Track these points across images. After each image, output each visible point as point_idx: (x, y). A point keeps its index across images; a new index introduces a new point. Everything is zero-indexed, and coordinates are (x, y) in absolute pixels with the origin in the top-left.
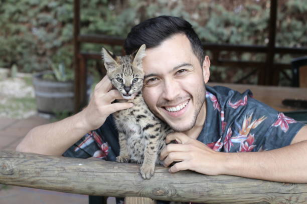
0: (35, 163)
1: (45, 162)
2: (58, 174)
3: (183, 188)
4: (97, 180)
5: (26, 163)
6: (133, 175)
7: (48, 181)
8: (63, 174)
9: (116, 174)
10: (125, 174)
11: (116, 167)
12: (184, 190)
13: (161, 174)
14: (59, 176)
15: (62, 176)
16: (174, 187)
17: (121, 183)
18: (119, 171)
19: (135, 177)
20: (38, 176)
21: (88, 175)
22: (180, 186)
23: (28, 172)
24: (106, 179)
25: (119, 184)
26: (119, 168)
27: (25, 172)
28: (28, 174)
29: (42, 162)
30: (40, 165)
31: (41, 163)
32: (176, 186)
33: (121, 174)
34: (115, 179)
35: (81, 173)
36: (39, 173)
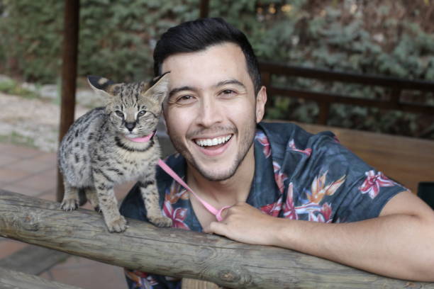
0: (68, 218)
1: (81, 218)
2: (95, 236)
3: (262, 274)
4: (145, 250)
5: (56, 217)
6: (194, 248)
7: (81, 244)
8: (101, 237)
9: (171, 244)
10: (183, 246)
11: (173, 235)
12: (262, 277)
13: (233, 252)
14: (96, 239)
15: (100, 240)
16: (248, 272)
17: (177, 257)
18: (177, 240)
19: (196, 251)
20: (70, 237)
21: (133, 241)
22: (258, 270)
23: (57, 230)
24: (157, 250)
25: (174, 259)
26: (178, 236)
27: (53, 229)
28: (56, 232)
29: (76, 217)
30: (74, 221)
31: (75, 220)
32: (251, 270)
33: (179, 245)
34: (170, 252)
35: (125, 237)
36: (70, 232)
